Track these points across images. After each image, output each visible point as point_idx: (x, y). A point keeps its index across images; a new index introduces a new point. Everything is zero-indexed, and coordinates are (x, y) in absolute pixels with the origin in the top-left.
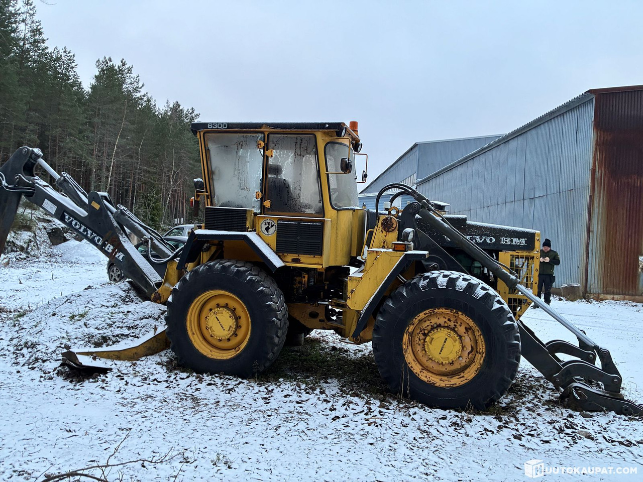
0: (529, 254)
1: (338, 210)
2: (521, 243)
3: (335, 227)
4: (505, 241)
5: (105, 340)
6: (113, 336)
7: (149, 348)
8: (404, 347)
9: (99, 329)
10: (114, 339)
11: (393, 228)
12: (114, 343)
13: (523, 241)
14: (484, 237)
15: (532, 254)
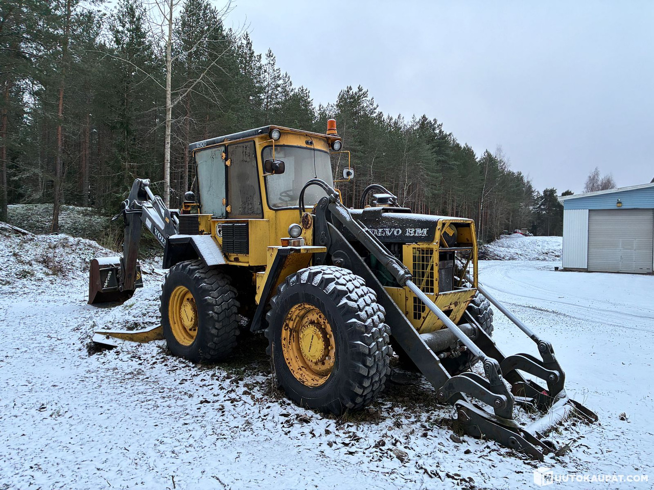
0: (429, 246)
1: (276, 210)
2: (422, 234)
3: (274, 226)
4: (410, 232)
5: (136, 325)
6: (143, 323)
7: (159, 334)
8: (283, 342)
9: (135, 317)
10: (142, 325)
11: (309, 225)
12: (142, 328)
13: (424, 232)
14: (393, 229)
15: (431, 246)
